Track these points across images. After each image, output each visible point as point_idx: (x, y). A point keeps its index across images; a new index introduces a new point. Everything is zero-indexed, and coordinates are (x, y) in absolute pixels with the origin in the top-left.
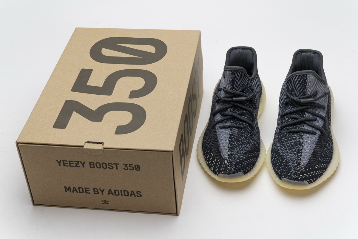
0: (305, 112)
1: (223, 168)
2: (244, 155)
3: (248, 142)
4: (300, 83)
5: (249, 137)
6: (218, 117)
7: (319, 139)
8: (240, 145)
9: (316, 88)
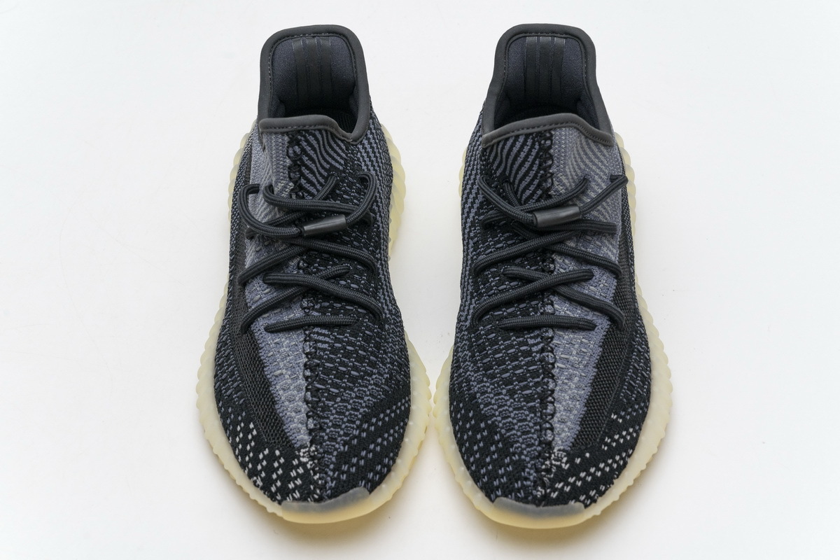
0: (553, 252)
1: (296, 478)
2: (361, 425)
3: (371, 375)
4: (531, 158)
5: (372, 353)
6: (259, 293)
7: (605, 344)
8: (345, 389)
9: (583, 166)
